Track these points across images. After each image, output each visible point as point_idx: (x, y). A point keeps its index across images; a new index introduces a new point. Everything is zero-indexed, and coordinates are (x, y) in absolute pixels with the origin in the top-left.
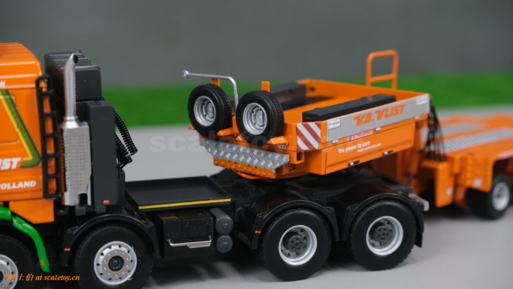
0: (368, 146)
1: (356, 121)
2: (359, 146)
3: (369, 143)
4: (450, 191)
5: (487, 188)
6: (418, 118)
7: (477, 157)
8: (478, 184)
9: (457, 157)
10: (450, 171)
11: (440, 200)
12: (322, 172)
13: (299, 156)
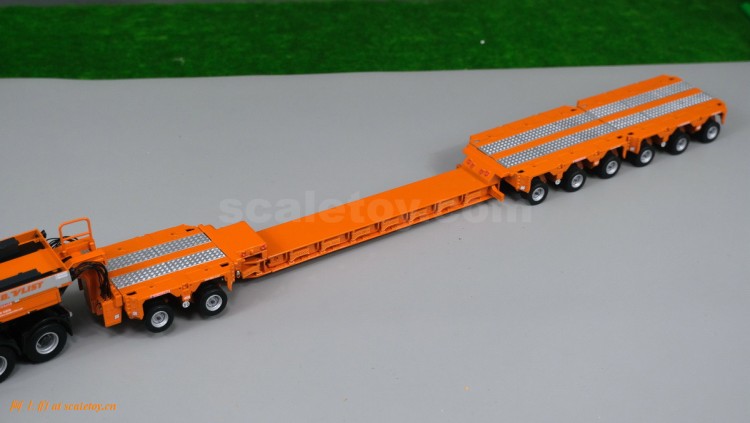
3: (10, 310)
4: (118, 317)
5: (141, 317)
6: (60, 286)
7: (133, 297)
8: (135, 314)
9: (118, 297)
10: (114, 305)
11: (108, 323)
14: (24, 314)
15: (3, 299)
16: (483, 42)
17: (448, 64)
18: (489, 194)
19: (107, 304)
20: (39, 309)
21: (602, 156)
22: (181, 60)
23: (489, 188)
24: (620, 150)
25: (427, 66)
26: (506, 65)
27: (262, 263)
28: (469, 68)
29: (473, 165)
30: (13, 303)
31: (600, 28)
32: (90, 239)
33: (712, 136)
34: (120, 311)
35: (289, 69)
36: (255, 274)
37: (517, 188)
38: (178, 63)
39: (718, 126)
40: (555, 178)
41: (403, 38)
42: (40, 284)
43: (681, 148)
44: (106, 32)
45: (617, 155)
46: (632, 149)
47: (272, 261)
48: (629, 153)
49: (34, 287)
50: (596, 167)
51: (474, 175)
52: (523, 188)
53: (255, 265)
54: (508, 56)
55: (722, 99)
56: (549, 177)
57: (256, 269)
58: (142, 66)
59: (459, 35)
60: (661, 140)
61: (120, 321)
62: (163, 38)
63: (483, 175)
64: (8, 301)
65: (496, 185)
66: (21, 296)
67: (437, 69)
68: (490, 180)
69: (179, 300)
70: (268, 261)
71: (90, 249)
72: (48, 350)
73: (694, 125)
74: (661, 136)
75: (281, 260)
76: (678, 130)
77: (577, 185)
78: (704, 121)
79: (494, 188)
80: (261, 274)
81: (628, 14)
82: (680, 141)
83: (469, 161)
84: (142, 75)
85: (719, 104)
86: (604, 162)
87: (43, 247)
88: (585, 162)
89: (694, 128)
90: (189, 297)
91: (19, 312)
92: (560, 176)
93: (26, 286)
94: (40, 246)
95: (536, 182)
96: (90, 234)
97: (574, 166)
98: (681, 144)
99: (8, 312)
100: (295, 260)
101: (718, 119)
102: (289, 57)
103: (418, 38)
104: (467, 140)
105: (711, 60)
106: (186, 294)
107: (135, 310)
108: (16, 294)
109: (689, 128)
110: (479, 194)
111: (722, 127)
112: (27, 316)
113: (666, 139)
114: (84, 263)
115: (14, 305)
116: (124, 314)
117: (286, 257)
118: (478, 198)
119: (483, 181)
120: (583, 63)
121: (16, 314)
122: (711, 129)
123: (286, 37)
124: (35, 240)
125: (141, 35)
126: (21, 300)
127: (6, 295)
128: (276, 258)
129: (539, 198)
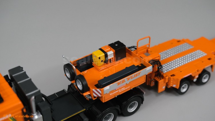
0: (124, 89)
1: (117, 84)
2: (119, 90)
3: (124, 88)
4: (164, 87)
5: (178, 88)
6: (147, 74)
9: (167, 78)
10: (164, 82)
11: (160, 91)
12: (104, 102)
13: (95, 97)
14: (130, 89)
15: (122, 83)
19: (161, 81)
30: (126, 84)
34: (165, 85)
42: (139, 74)
49: (137, 75)
64: (124, 84)
66: (131, 80)
71: (148, 52)
72: (132, 110)
90: (198, 76)
93: (133, 75)
96: (149, 45)
108: (128, 79)
112: (131, 90)
126: (130, 82)
127: (124, 80)
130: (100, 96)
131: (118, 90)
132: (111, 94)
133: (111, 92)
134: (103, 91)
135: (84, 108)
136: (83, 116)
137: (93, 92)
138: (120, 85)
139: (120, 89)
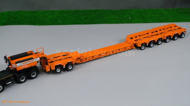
4: (49, 69)
5: (54, 69)
6: (37, 61)
7: (53, 65)
8: (53, 69)
9: (49, 65)
11: (47, 71)
12: (17, 70)
13: (14, 68)
15: (25, 63)
16: (130, 18)
17: (122, 22)
18: (132, 48)
19: (47, 66)
20: (33, 66)
21: (157, 39)
22: (60, 21)
23: (132, 46)
24: (162, 38)
25: (117, 23)
26: (135, 23)
27: (81, 60)
28: (127, 23)
29: (128, 41)
30: (27, 64)
31: (158, 15)
32: (43, 53)
33: (183, 36)
35: (85, 23)
36: (79, 62)
37: (138, 46)
38: (59, 22)
39: (184, 34)
40: (147, 44)
41: (111, 17)
42: (33, 60)
43: (176, 39)
44: (42, 16)
45: (161, 39)
46: (164, 38)
47: (83, 60)
48: (164, 39)
49: (32, 61)
50: (156, 42)
51: (128, 43)
52: (139, 46)
53: (79, 60)
54: (136, 21)
55: (185, 28)
56: (145, 44)
57: (79, 61)
58: (50, 23)
59: (124, 17)
60: (171, 37)
61: (50, 71)
62: (55, 17)
63: (130, 43)
64: (26, 64)
65: (133, 45)
66: (29, 63)
67: (119, 23)
68: (132, 44)
69: (63, 66)
70: (82, 60)
71: (43, 54)
72: (34, 76)
73: (179, 33)
74: (171, 36)
75: (85, 60)
76: (175, 35)
77: (152, 46)
78: (181, 33)
79: (133, 46)
80: (80, 62)
81: (164, 12)
82: (175, 37)
83: (127, 41)
84: (51, 24)
85: (185, 29)
86: (158, 41)
87: (33, 54)
88: (153, 41)
89: (179, 34)
90: (65, 66)
91: (29, 66)
92: (148, 43)
93: (30, 60)
94: (32, 54)
95: (142, 44)
96: (43, 51)
97: (151, 41)
98: (176, 38)
99: (26, 66)
100: (88, 60)
101: (184, 33)
102: (84, 21)
103: (115, 17)
104: (127, 36)
105: (183, 22)
106: (64, 65)
107: (53, 68)
108: (28, 62)
109: (177, 34)
110: (129, 47)
111: (185, 34)
112: (30, 67)
113: (172, 36)
114: (42, 57)
115: (28, 65)
116: (51, 69)
117: (86, 59)
118: (129, 48)
119: (130, 44)
120: (153, 22)
121: (28, 67)
122: (183, 35)
123: (84, 17)
124: (31, 53)
125: (50, 16)
126: (29, 64)
127: (26, 62)
128: (84, 59)
129: (143, 48)
130: (15, 67)
131: (24, 66)
132: (20, 67)
133: (20, 66)
134: (16, 65)
135: (12, 74)
136: (11, 77)
137: (13, 66)
138: (24, 64)
139: (25, 65)
